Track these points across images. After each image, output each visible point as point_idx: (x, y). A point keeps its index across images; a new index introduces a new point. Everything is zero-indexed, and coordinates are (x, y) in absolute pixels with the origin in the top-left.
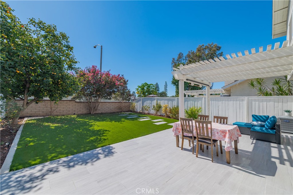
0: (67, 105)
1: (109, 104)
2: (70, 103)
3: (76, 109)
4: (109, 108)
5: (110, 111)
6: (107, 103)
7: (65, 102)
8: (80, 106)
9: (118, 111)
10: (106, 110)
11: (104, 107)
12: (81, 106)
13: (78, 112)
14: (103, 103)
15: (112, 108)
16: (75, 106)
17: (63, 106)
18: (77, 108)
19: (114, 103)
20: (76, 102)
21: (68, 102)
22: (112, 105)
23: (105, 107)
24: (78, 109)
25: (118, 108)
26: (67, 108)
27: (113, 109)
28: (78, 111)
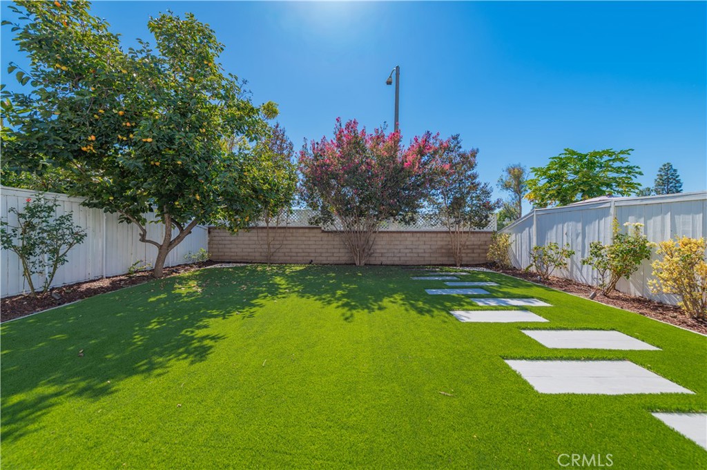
0: (304, 238)
1: (412, 239)
2: (310, 235)
3: (324, 251)
4: (414, 251)
5: (418, 259)
6: (406, 234)
7: (301, 231)
8: (332, 243)
9: (445, 260)
10: (404, 255)
11: (396, 247)
12: (335, 243)
13: (329, 259)
14: (394, 235)
15: (422, 251)
16: (321, 243)
17: (297, 242)
18: (326, 247)
19: (430, 235)
20: (323, 232)
21: (307, 230)
22: (422, 243)
23: (401, 247)
24: (329, 251)
25: (444, 251)
26: (303, 246)
27: (427, 255)
28: (327, 255)
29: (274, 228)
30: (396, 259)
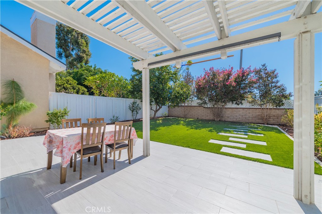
0: (197, 110)
1: (243, 111)
2: (199, 109)
3: (204, 115)
4: (244, 116)
5: (246, 120)
6: (240, 109)
7: (196, 107)
8: (207, 112)
9: (260, 121)
10: (238, 118)
11: (235, 114)
12: (208, 112)
13: (206, 118)
14: (234, 109)
15: (248, 117)
16: (203, 112)
17: (195, 111)
18: (205, 113)
19: (252, 110)
20: (204, 107)
21: (198, 107)
22: (248, 113)
23: (237, 114)
24: (206, 115)
25: (260, 117)
26: (197, 113)
27: (250, 118)
28: (205, 116)
29: (186, 106)
30: (234, 119)
